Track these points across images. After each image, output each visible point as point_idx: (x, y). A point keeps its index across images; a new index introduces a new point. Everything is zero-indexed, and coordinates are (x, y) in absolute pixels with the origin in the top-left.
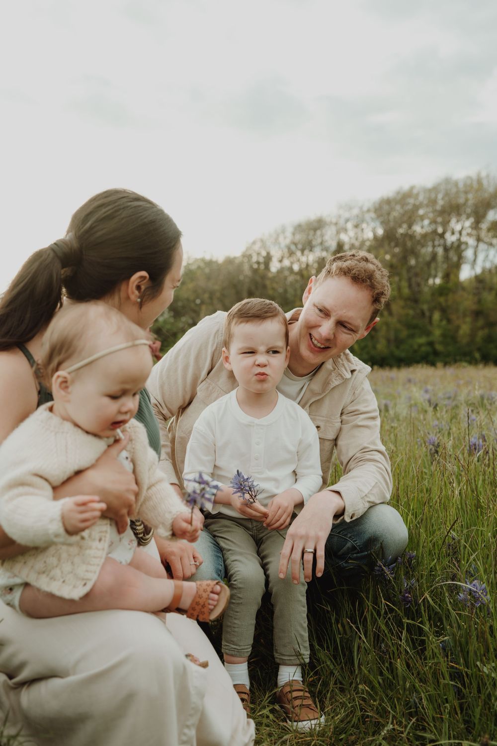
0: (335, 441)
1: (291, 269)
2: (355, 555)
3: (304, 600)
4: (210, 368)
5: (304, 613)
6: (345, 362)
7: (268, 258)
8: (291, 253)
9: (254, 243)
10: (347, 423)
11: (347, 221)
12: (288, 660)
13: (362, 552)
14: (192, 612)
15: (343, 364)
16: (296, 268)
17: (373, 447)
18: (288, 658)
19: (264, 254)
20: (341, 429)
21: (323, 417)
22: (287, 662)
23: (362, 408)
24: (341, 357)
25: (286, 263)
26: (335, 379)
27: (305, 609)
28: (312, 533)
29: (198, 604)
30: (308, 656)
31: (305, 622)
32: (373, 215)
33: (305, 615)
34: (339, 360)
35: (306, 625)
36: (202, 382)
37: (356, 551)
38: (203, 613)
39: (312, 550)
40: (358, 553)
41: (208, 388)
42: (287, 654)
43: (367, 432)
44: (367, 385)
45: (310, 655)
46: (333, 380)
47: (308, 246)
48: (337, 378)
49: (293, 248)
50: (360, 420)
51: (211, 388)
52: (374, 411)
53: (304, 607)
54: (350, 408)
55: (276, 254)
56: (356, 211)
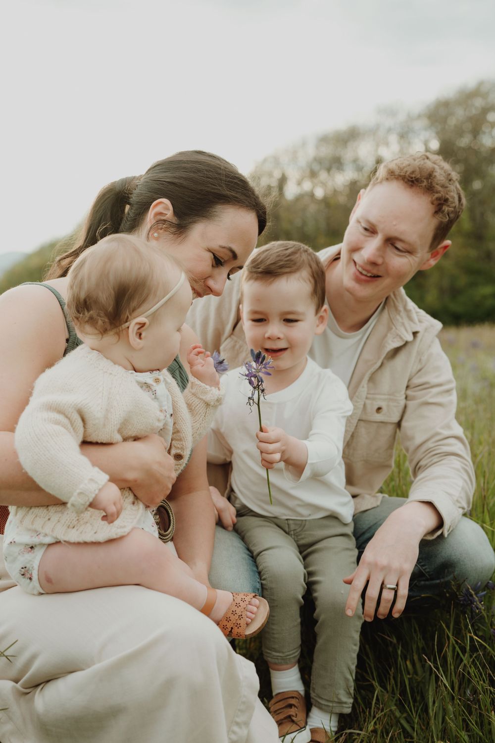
0: (399, 425)
1: (312, 195)
2: (423, 583)
3: (357, 636)
4: (236, 321)
5: (354, 653)
6: (406, 321)
7: (283, 181)
8: (313, 174)
9: (265, 161)
10: (414, 398)
11: (389, 130)
12: (325, 705)
13: (432, 579)
14: (225, 623)
15: (403, 324)
16: (319, 193)
17: (446, 433)
18: (326, 703)
19: (277, 175)
20: (405, 407)
21: (384, 394)
22: (324, 707)
23: (432, 379)
24: (401, 314)
25: (307, 186)
26: (392, 341)
27: (357, 648)
28: (396, 565)
29: (234, 613)
30: (351, 705)
31: (353, 664)
32: (425, 122)
33: (355, 655)
34: (398, 317)
35: (353, 667)
36: (226, 339)
37: (424, 578)
38: (238, 626)
39: (394, 586)
40: (427, 580)
41: (234, 347)
42: (325, 698)
43: (439, 411)
44: (437, 348)
45: (353, 704)
46: (390, 342)
47: (336, 163)
48: (395, 340)
49: (316, 167)
50: (430, 396)
51: (237, 347)
52: (449, 382)
53: (355, 645)
54: (416, 381)
55: (293, 175)
56: (402, 117)
